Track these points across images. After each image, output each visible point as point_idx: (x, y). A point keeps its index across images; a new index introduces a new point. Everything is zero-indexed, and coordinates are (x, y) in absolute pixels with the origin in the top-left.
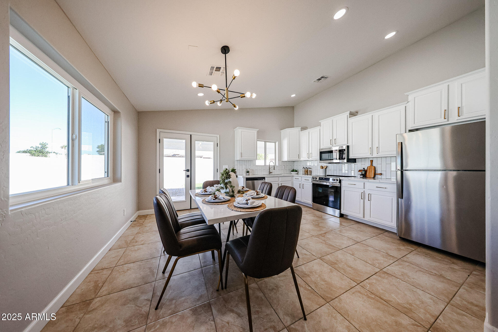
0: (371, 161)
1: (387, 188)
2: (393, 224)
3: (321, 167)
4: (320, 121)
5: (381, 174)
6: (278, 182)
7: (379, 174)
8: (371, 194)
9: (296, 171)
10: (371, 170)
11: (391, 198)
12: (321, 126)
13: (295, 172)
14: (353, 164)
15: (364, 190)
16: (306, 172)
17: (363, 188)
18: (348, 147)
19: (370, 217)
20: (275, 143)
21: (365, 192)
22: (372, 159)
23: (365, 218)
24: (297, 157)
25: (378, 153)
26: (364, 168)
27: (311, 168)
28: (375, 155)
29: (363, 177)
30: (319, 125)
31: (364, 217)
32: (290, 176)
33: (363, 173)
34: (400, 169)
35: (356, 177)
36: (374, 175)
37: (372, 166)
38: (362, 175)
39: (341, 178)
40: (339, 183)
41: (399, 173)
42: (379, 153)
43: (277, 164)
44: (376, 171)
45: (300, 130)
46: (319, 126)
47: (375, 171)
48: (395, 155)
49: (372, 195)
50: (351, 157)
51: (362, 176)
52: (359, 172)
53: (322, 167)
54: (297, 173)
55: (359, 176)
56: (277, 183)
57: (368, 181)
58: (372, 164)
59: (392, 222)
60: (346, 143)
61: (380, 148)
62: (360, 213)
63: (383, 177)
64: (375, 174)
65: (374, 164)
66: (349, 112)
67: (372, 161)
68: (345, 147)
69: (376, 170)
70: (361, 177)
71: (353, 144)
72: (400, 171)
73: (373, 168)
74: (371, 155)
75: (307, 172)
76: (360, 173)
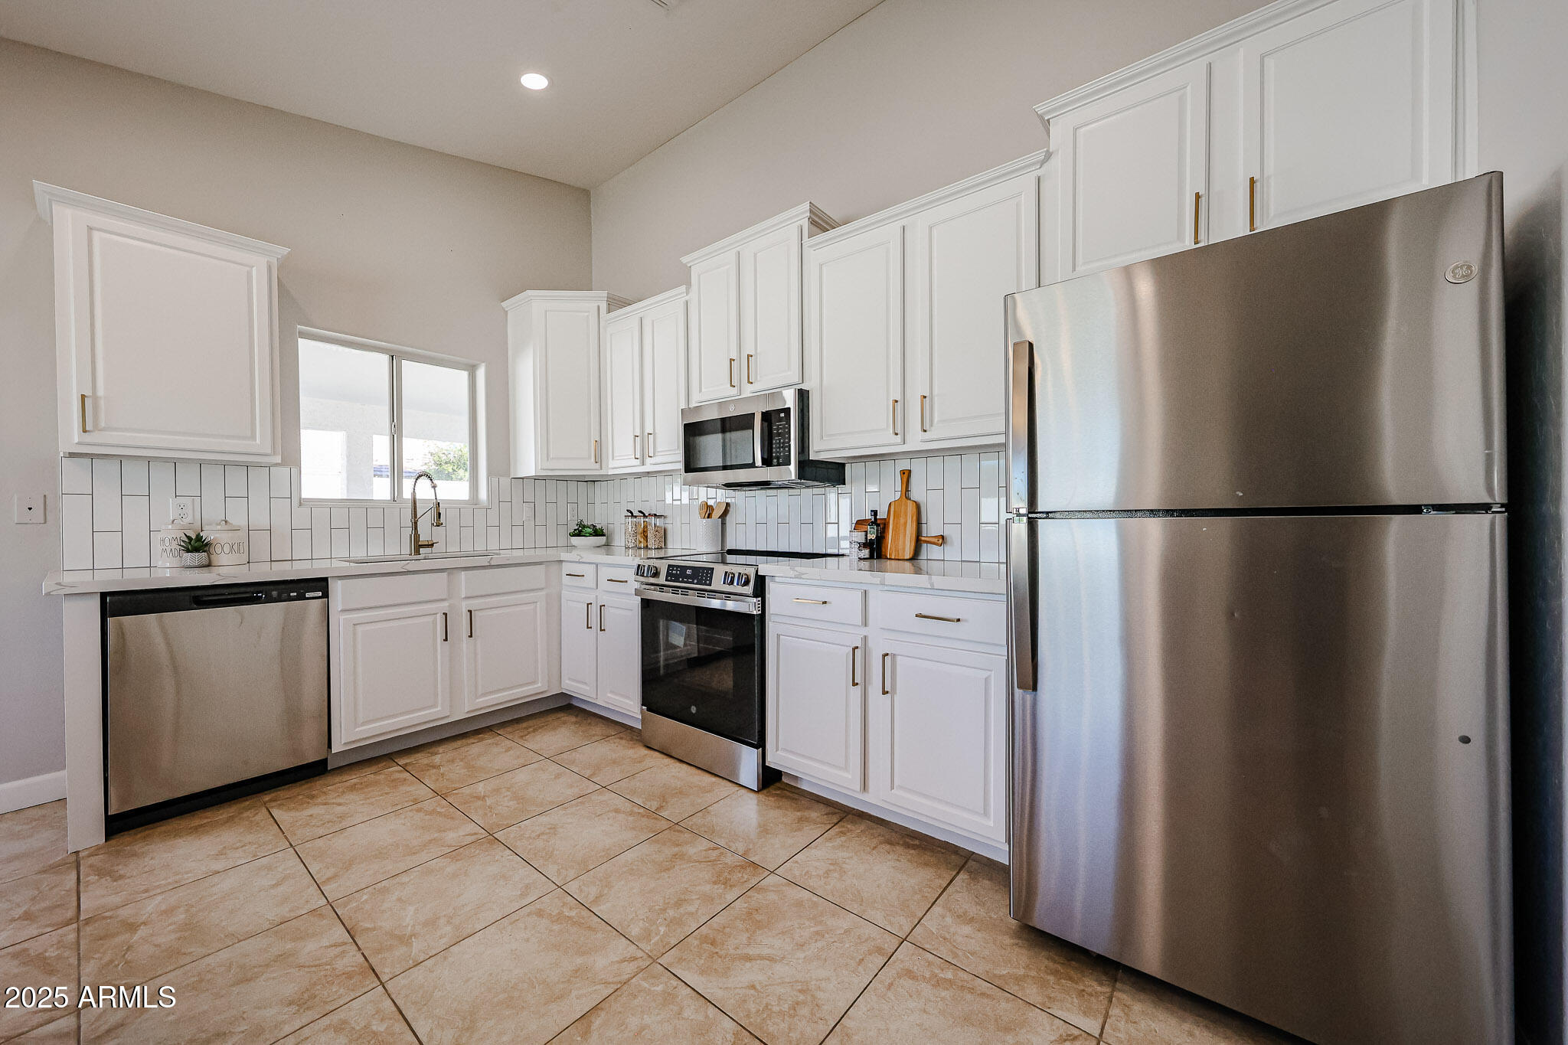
0: (903, 472)
1: (966, 621)
2: (991, 824)
3: (701, 508)
4: (685, 260)
5: (942, 540)
6: (446, 604)
7: (935, 540)
8: (894, 656)
9: (598, 533)
10: (902, 521)
11: (985, 674)
12: (689, 284)
13: (591, 535)
14: (832, 493)
15: (864, 631)
16: (639, 537)
17: (859, 620)
18: (803, 396)
19: (892, 788)
20: (472, 370)
21: (870, 643)
22: (904, 465)
23: (870, 790)
24: (590, 458)
25: (926, 427)
26: (875, 513)
27: (665, 517)
28: (916, 441)
29: (871, 557)
30: (683, 278)
31: (865, 787)
32: (541, 563)
33: (870, 537)
34: (1023, 511)
35: (843, 555)
36: (913, 544)
37: (908, 498)
38: (867, 544)
39: (766, 567)
40: (755, 595)
41: (1020, 529)
42: (931, 425)
43: (483, 495)
44: (924, 526)
45: (604, 306)
46: (683, 288)
47: (919, 523)
48: (1001, 439)
49: (899, 658)
50: (819, 450)
51: (866, 553)
52: (855, 534)
53: (708, 511)
54: (602, 540)
55: (855, 553)
56: (444, 606)
57: (883, 584)
58: (907, 490)
59: (986, 813)
60: (796, 379)
61: (936, 399)
62: (846, 769)
63: (951, 552)
64: (918, 542)
65: (917, 493)
66: (806, 206)
67: (907, 475)
68: (790, 400)
69: (924, 520)
70: (864, 559)
71: (824, 382)
72: (1025, 519)
73: (911, 509)
74: (898, 439)
75: (646, 538)
76: (859, 537)
